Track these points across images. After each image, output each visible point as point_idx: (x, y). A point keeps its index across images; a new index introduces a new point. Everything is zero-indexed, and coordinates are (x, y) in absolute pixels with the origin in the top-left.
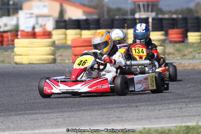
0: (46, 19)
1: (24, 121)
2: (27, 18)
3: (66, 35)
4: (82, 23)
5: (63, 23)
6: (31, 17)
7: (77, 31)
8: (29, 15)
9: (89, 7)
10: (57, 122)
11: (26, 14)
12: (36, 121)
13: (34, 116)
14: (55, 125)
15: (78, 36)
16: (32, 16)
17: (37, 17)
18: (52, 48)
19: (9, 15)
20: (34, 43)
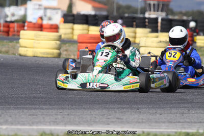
0: (54, 12)
1: (23, 116)
2: (35, 9)
3: (73, 29)
4: (90, 19)
5: (70, 18)
6: (39, 9)
7: (85, 26)
8: (37, 7)
9: (100, 2)
10: (56, 119)
11: (35, 5)
12: (35, 116)
13: (34, 111)
14: (54, 122)
15: (85, 32)
16: (40, 7)
17: (46, 9)
18: (58, 42)
19: (17, 5)
20: (40, 35)
